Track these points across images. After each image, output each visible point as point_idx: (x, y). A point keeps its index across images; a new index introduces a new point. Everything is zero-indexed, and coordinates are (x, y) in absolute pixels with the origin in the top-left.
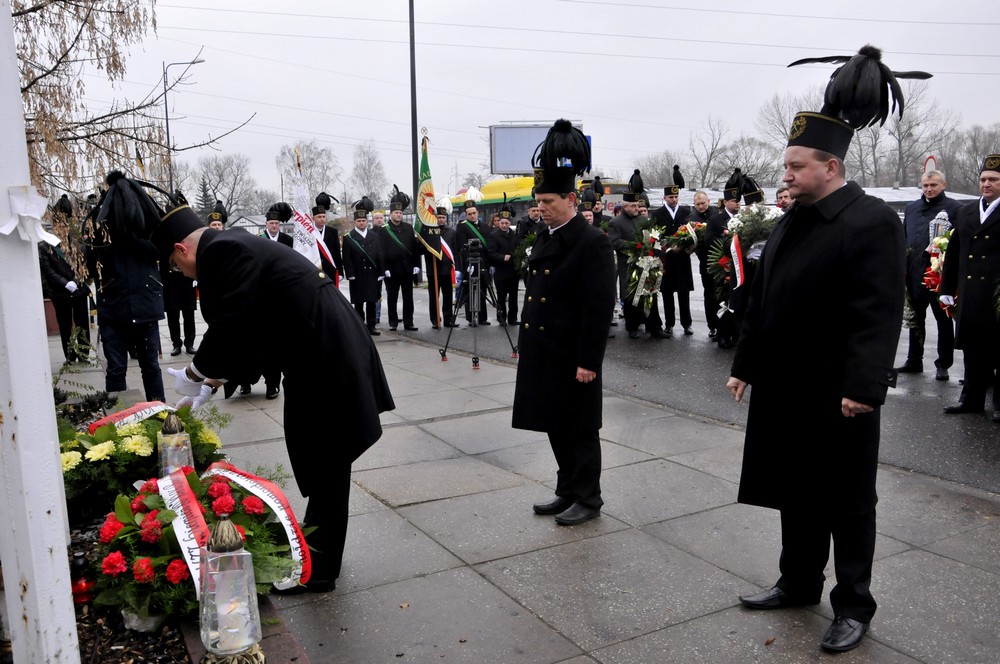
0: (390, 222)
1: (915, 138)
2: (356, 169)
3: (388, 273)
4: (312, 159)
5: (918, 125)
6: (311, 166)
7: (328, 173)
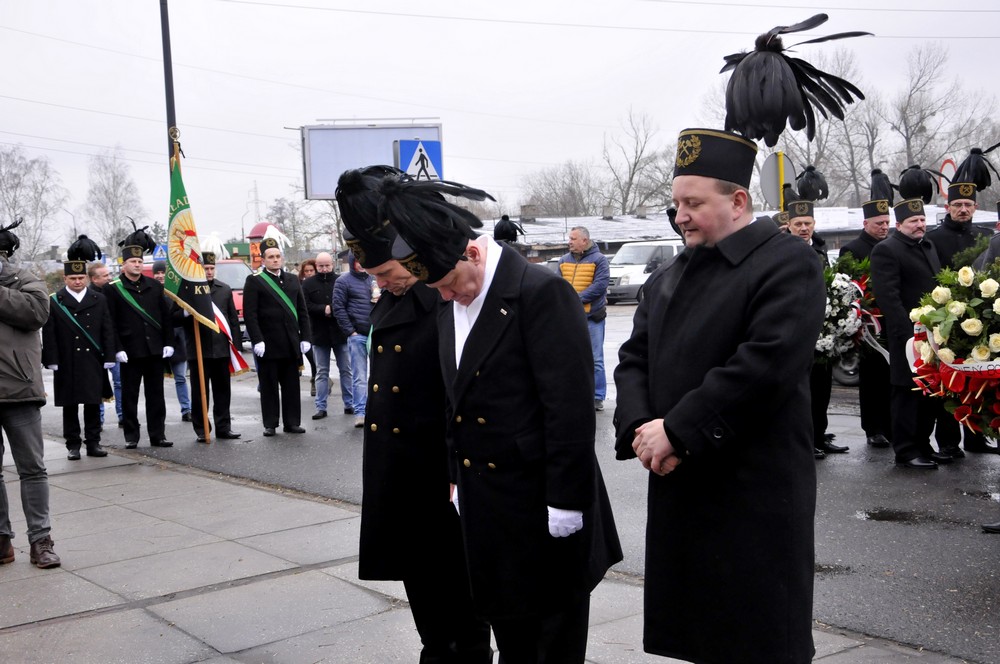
0: (123, 277)
1: (930, 133)
2: (92, 192)
3: (123, 356)
4: (16, 176)
5: (933, 114)
6: (15, 187)
7: (44, 197)
